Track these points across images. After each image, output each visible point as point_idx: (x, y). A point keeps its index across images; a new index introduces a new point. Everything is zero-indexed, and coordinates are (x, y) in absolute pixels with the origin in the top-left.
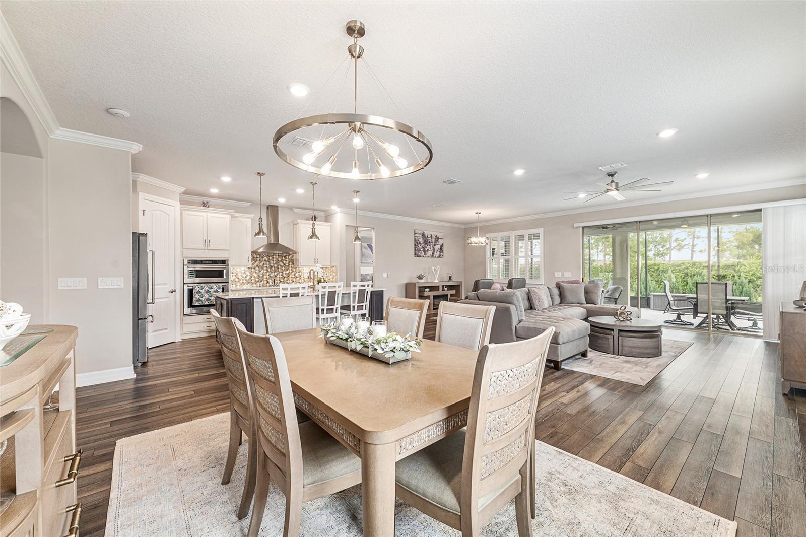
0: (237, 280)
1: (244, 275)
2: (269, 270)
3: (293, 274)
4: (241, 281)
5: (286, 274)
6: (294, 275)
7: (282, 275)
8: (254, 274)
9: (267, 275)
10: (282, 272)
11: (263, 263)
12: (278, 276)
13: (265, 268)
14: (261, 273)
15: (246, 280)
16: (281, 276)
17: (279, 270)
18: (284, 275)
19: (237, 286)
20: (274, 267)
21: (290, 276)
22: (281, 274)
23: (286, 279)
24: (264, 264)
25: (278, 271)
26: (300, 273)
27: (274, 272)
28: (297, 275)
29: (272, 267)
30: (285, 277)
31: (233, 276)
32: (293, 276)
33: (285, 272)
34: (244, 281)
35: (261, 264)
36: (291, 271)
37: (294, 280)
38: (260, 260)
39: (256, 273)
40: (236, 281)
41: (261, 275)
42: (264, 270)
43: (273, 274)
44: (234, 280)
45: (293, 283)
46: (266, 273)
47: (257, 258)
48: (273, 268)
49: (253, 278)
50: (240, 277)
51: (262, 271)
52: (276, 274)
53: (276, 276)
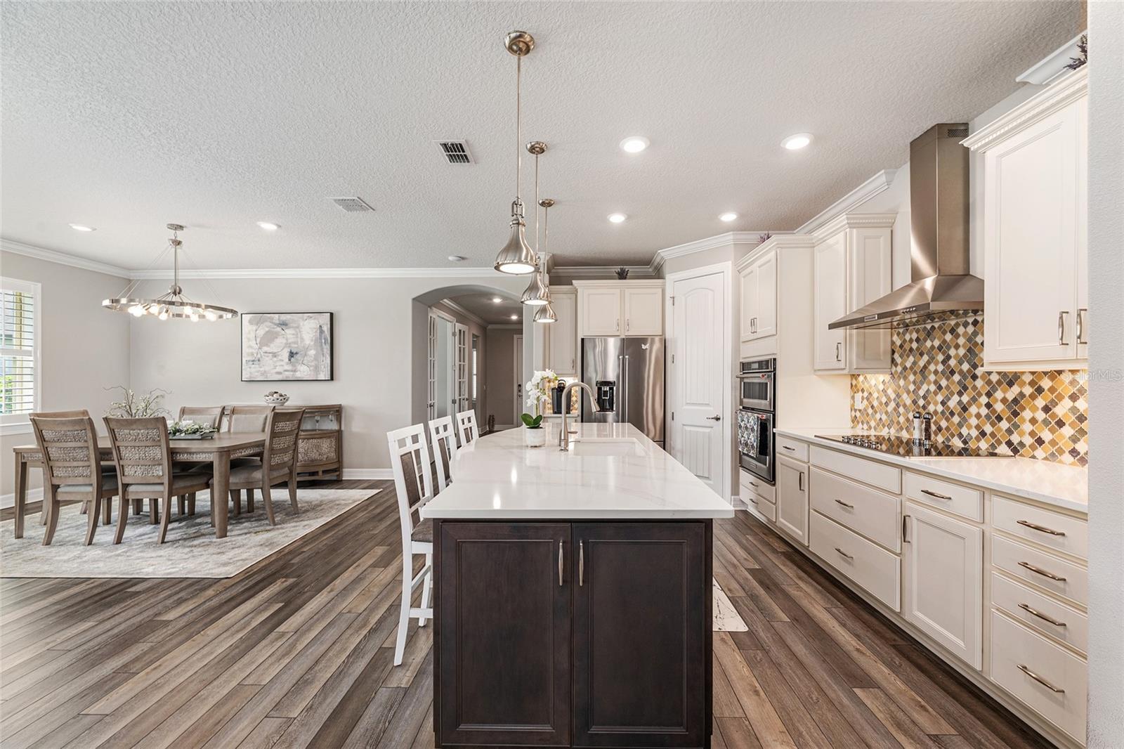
0: (870, 411)
1: (884, 400)
2: (944, 383)
3: (1040, 402)
4: (878, 416)
5: (1004, 400)
6: (1046, 409)
7: (988, 406)
8: (905, 396)
9: (935, 404)
10: (989, 395)
11: (926, 358)
12: (973, 410)
13: (932, 377)
14: (921, 393)
15: (887, 413)
16: (984, 411)
17: (979, 383)
18: (999, 407)
19: (870, 428)
20: (961, 372)
21: (1027, 414)
22: (984, 400)
23: (1004, 425)
24: (929, 363)
25: (975, 388)
26: (1082, 404)
27: (960, 394)
28: (1062, 410)
29: (952, 372)
30: (999, 418)
31: (863, 398)
32: (1041, 416)
33: (999, 395)
34: (884, 417)
35: (922, 363)
36: (1028, 390)
37: (1046, 435)
38: (918, 349)
39: (908, 392)
40: (868, 415)
41: (921, 402)
42: (929, 384)
43: (956, 398)
44: (865, 410)
45: (1040, 453)
46: (936, 393)
47: (911, 341)
48: (957, 377)
49: (901, 410)
50: (876, 403)
51: (925, 387)
52: (965, 399)
53: (965, 409)
